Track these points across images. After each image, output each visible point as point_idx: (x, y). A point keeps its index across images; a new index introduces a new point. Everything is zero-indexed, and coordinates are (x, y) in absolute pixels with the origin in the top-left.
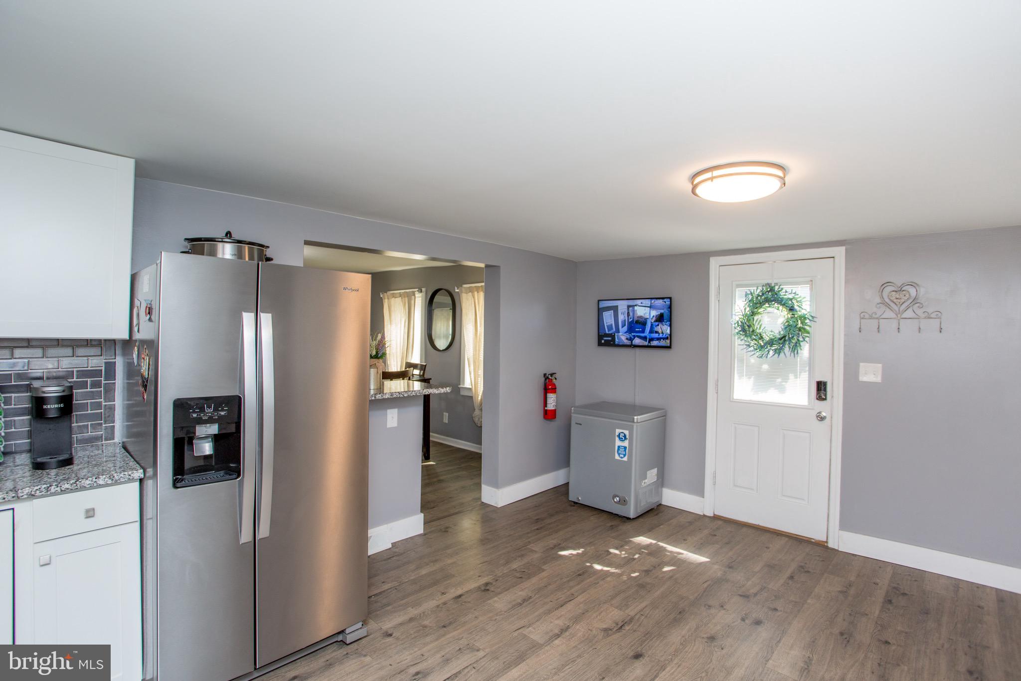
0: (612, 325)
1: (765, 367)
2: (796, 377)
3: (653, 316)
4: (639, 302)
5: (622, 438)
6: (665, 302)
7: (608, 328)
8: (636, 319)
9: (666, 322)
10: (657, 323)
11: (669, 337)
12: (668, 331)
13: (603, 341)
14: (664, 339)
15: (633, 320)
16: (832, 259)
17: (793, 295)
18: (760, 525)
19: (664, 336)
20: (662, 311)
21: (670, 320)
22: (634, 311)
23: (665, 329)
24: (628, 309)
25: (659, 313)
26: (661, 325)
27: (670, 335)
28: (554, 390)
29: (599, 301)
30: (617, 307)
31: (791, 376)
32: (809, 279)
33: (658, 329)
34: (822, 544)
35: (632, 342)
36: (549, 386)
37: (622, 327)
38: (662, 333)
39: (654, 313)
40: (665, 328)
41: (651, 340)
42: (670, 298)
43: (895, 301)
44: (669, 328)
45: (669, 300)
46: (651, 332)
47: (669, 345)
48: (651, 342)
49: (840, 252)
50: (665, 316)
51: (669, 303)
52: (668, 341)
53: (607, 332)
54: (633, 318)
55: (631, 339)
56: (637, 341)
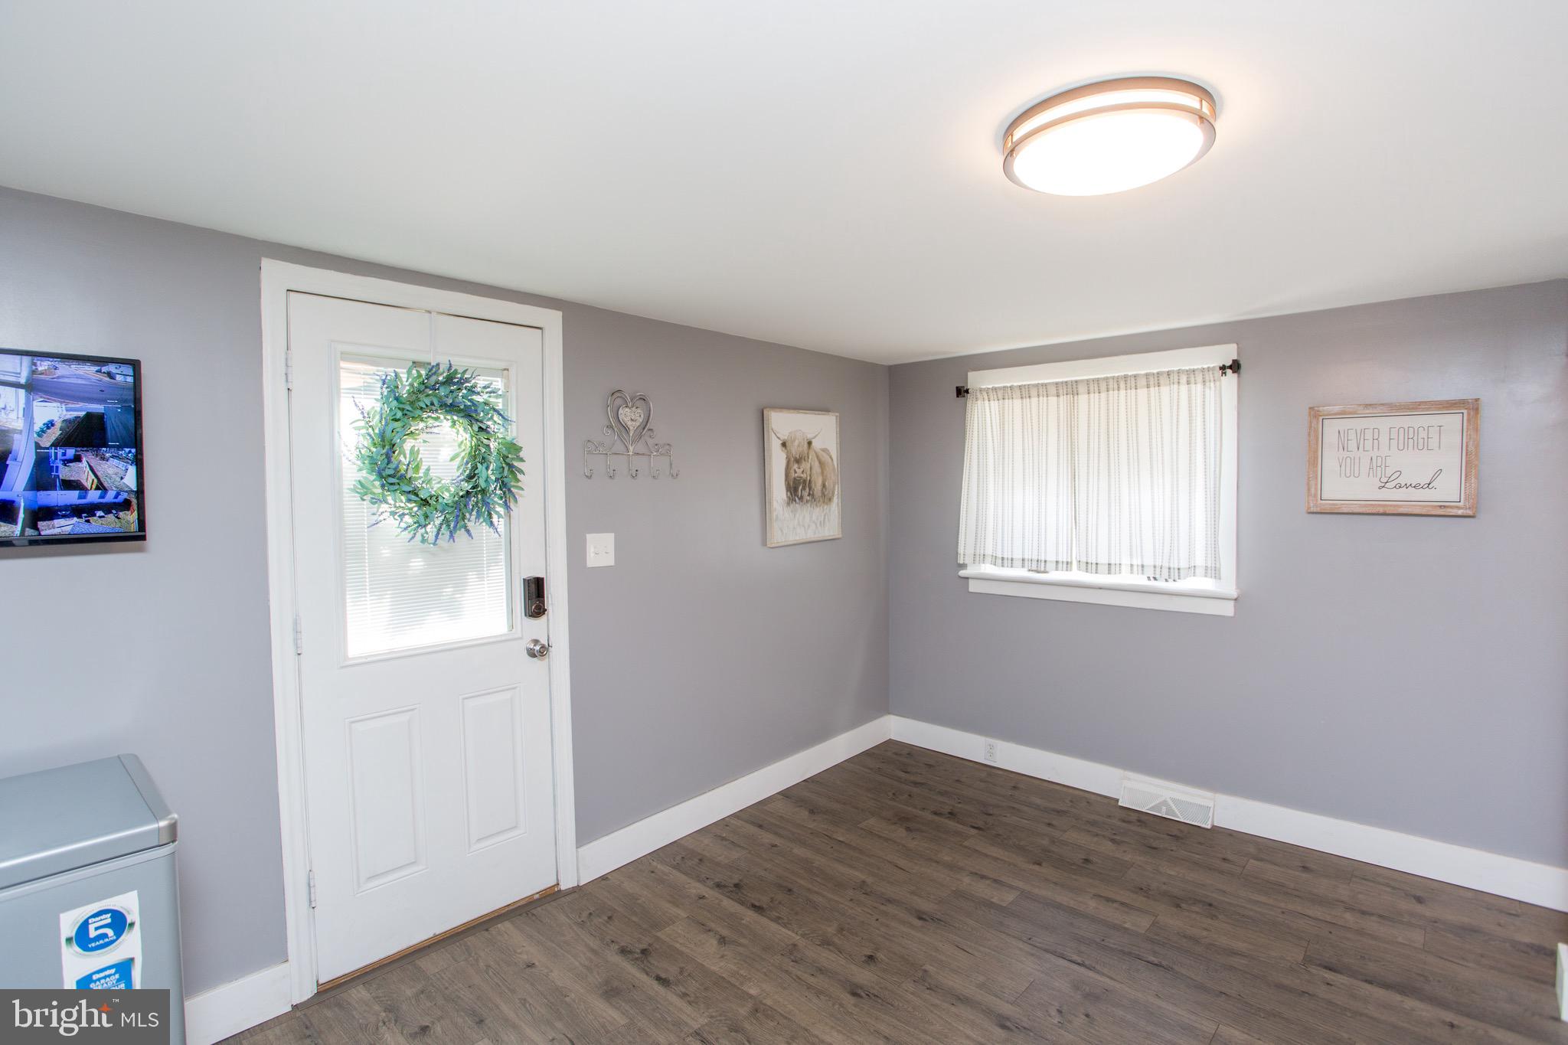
1: (417, 564)
2: (481, 578)
5: (105, 936)
6: (110, 375)
9: (120, 448)
10: (69, 452)
11: (134, 501)
12: (130, 481)
14: (108, 508)
16: (540, 331)
17: (486, 396)
18: (437, 933)
19: (110, 497)
20: (97, 408)
21: (134, 440)
23: (118, 473)
25: (78, 414)
26: (95, 462)
27: (140, 492)
31: (472, 576)
32: (503, 365)
33: (78, 473)
34: (552, 892)
38: (100, 486)
40: (111, 471)
41: (40, 515)
42: (135, 365)
43: (629, 423)
44: (132, 470)
45: (129, 370)
46: (39, 484)
47: (134, 527)
48: (40, 525)
49: (553, 320)
50: (113, 425)
51: (130, 379)
52: (131, 517)
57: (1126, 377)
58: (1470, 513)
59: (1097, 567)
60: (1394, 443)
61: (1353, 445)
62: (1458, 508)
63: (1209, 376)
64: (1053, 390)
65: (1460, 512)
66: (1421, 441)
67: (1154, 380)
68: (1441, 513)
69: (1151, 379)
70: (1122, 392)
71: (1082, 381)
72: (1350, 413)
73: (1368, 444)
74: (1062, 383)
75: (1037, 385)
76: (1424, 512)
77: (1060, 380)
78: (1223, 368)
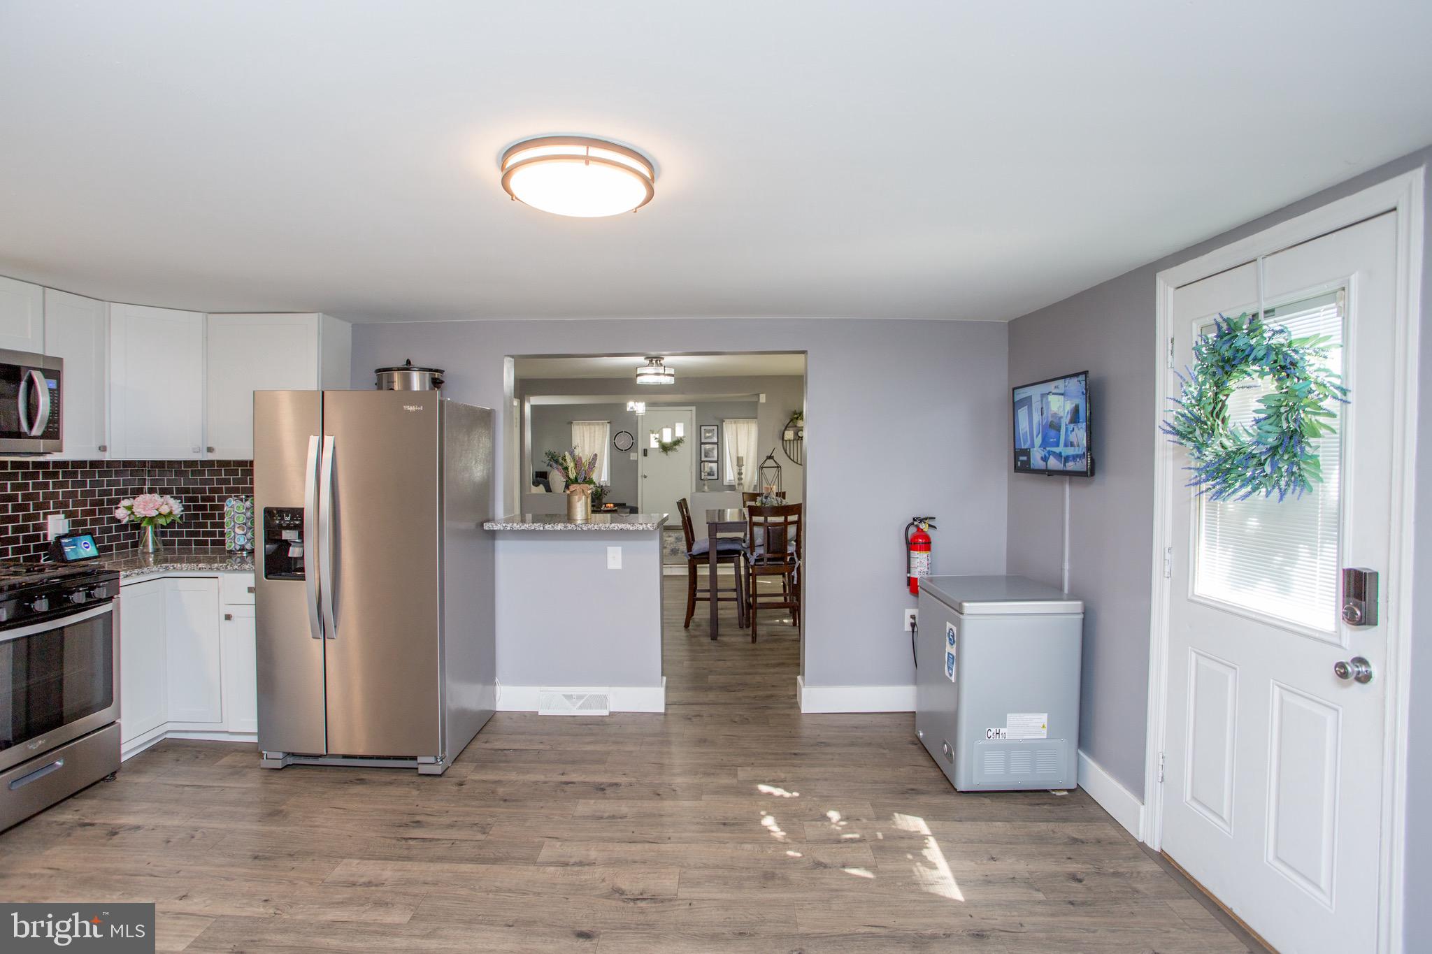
0: (1026, 432)
2: (1313, 555)
3: (1068, 413)
4: (1051, 386)
5: (951, 640)
6: (1080, 382)
7: (1023, 435)
8: (1050, 419)
10: (1072, 425)
13: (1019, 463)
14: (1079, 457)
15: (1047, 422)
22: (1048, 403)
24: (1042, 400)
25: (1074, 405)
28: (927, 546)
29: (1014, 389)
30: (1030, 397)
31: (1303, 550)
32: (1333, 289)
33: (1072, 437)
35: (1047, 464)
36: (918, 540)
37: (1037, 436)
39: (1069, 406)
41: (1067, 459)
42: (1085, 373)
45: (1084, 377)
46: (1066, 445)
47: (1086, 469)
48: (1067, 464)
51: (1085, 383)
52: (1086, 462)
53: (1023, 447)
54: (1048, 417)
55: (1045, 459)
56: (1053, 463)
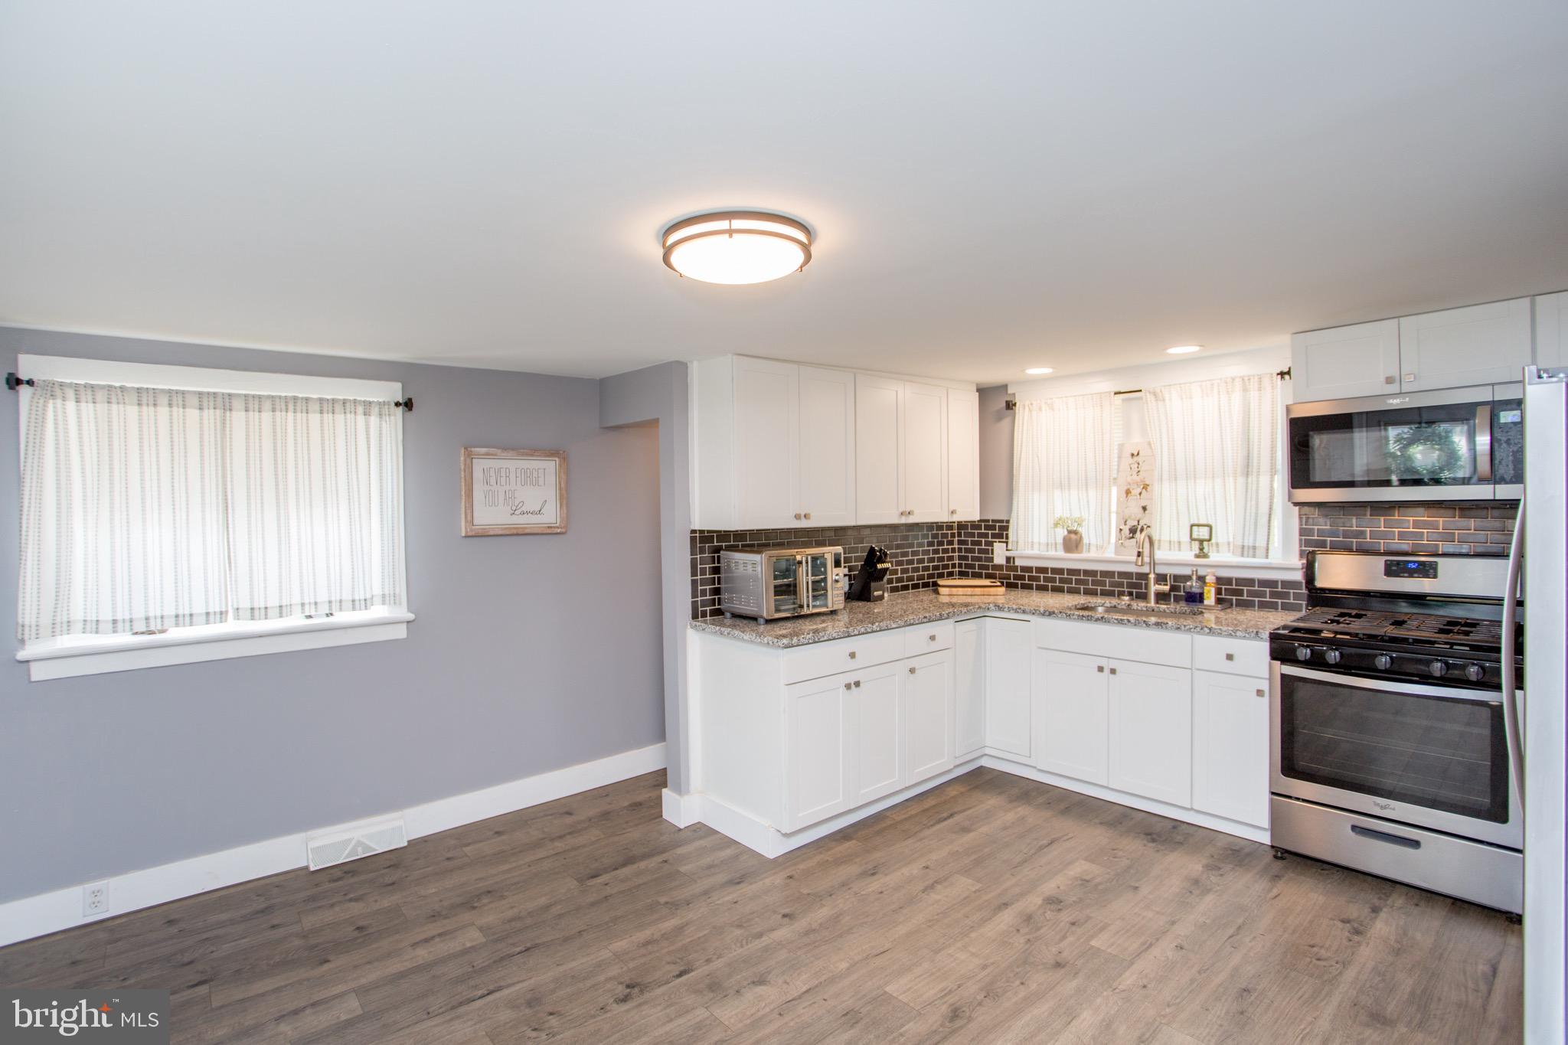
57: (295, 399)
58: (563, 530)
59: (266, 612)
60: (519, 479)
61: (493, 481)
62: (558, 528)
63: (385, 410)
64: (195, 401)
65: (559, 531)
66: (534, 479)
67: (327, 406)
68: (547, 533)
69: (325, 405)
70: (291, 415)
71: (239, 395)
72: (492, 455)
73: (503, 480)
74: (208, 393)
75: (170, 391)
76: (540, 532)
77: (206, 390)
78: (397, 404)
